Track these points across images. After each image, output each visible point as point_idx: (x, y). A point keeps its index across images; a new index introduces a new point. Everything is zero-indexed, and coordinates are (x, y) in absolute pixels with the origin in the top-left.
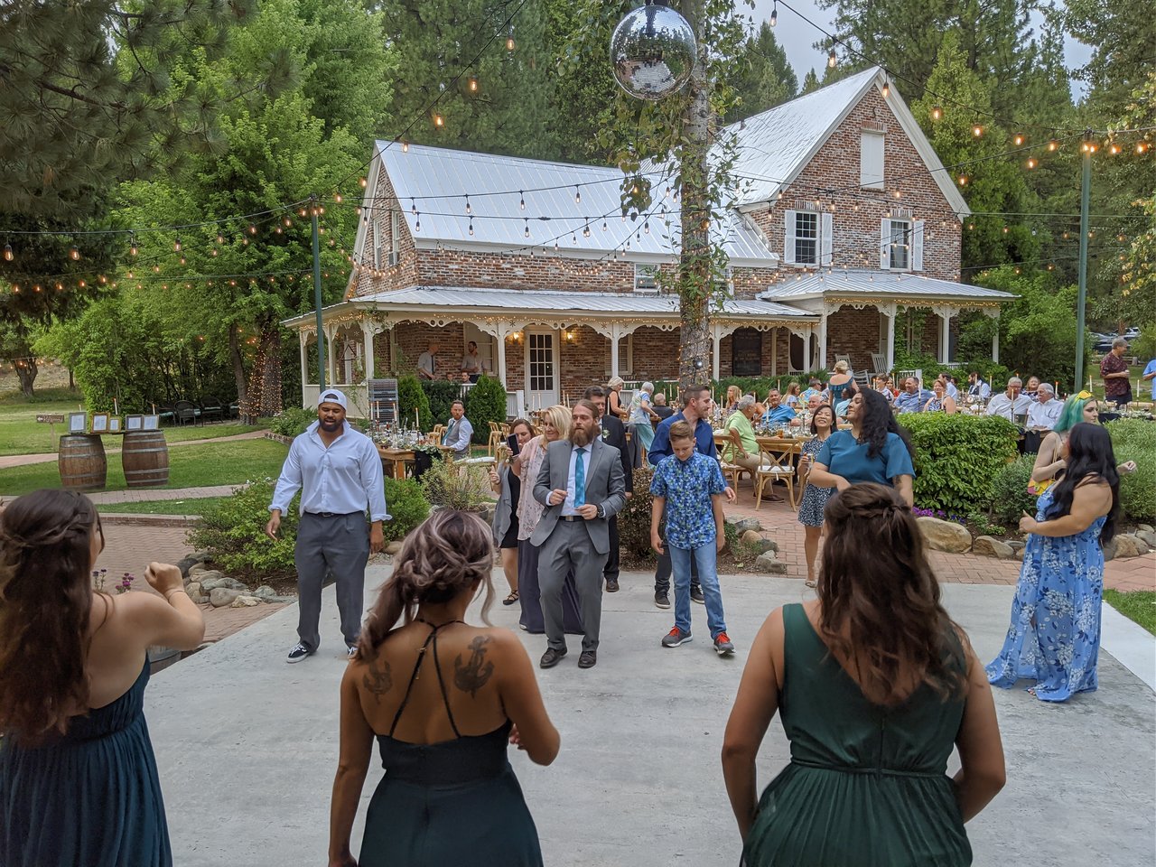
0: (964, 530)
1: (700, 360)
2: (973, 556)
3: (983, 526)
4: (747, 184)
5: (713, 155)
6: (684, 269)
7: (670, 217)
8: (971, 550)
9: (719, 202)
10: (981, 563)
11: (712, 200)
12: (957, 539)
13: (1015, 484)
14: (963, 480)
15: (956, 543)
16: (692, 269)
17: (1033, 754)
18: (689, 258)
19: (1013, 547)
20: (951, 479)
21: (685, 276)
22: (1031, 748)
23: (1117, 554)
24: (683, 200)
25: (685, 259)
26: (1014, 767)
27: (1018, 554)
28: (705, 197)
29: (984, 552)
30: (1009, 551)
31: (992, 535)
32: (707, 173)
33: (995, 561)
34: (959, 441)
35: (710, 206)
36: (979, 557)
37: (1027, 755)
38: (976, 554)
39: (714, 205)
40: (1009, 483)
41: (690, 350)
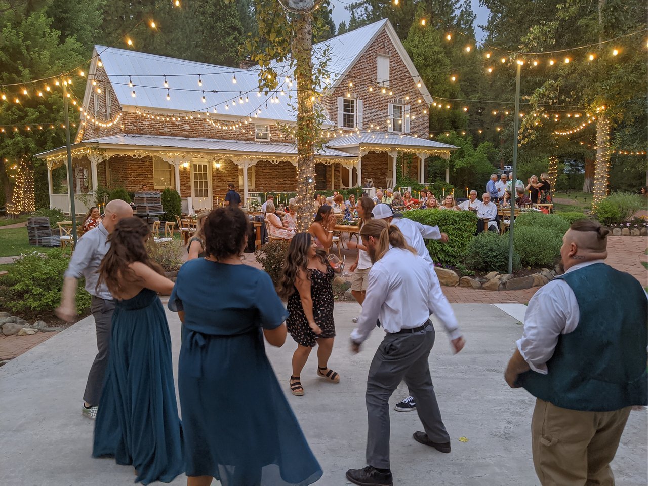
0: (455, 274)
1: (309, 178)
2: (460, 288)
3: (464, 271)
4: (335, 76)
5: (316, 57)
6: (300, 124)
7: (292, 93)
8: (459, 285)
9: (320, 86)
10: (465, 291)
11: (316, 84)
12: (451, 279)
13: (480, 248)
14: (450, 246)
15: (451, 281)
16: (304, 125)
17: (530, 401)
18: (303, 118)
19: (481, 282)
20: (445, 245)
21: (301, 129)
22: (527, 398)
23: (534, 284)
24: (299, 83)
25: (300, 119)
26: (523, 410)
27: (483, 286)
28: (312, 82)
29: (465, 285)
30: (479, 284)
31: (468, 276)
32: (312, 68)
33: (472, 290)
34: (448, 224)
35: (314, 88)
36: (463, 288)
37: (527, 402)
38: (462, 287)
39: (317, 87)
40: (476, 247)
41: (304, 173)
